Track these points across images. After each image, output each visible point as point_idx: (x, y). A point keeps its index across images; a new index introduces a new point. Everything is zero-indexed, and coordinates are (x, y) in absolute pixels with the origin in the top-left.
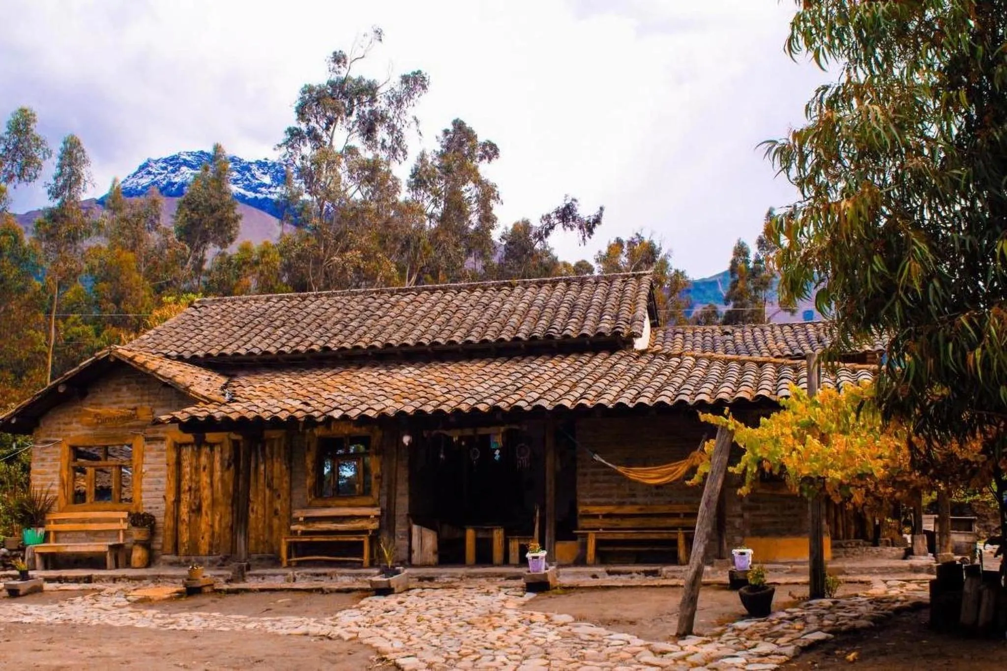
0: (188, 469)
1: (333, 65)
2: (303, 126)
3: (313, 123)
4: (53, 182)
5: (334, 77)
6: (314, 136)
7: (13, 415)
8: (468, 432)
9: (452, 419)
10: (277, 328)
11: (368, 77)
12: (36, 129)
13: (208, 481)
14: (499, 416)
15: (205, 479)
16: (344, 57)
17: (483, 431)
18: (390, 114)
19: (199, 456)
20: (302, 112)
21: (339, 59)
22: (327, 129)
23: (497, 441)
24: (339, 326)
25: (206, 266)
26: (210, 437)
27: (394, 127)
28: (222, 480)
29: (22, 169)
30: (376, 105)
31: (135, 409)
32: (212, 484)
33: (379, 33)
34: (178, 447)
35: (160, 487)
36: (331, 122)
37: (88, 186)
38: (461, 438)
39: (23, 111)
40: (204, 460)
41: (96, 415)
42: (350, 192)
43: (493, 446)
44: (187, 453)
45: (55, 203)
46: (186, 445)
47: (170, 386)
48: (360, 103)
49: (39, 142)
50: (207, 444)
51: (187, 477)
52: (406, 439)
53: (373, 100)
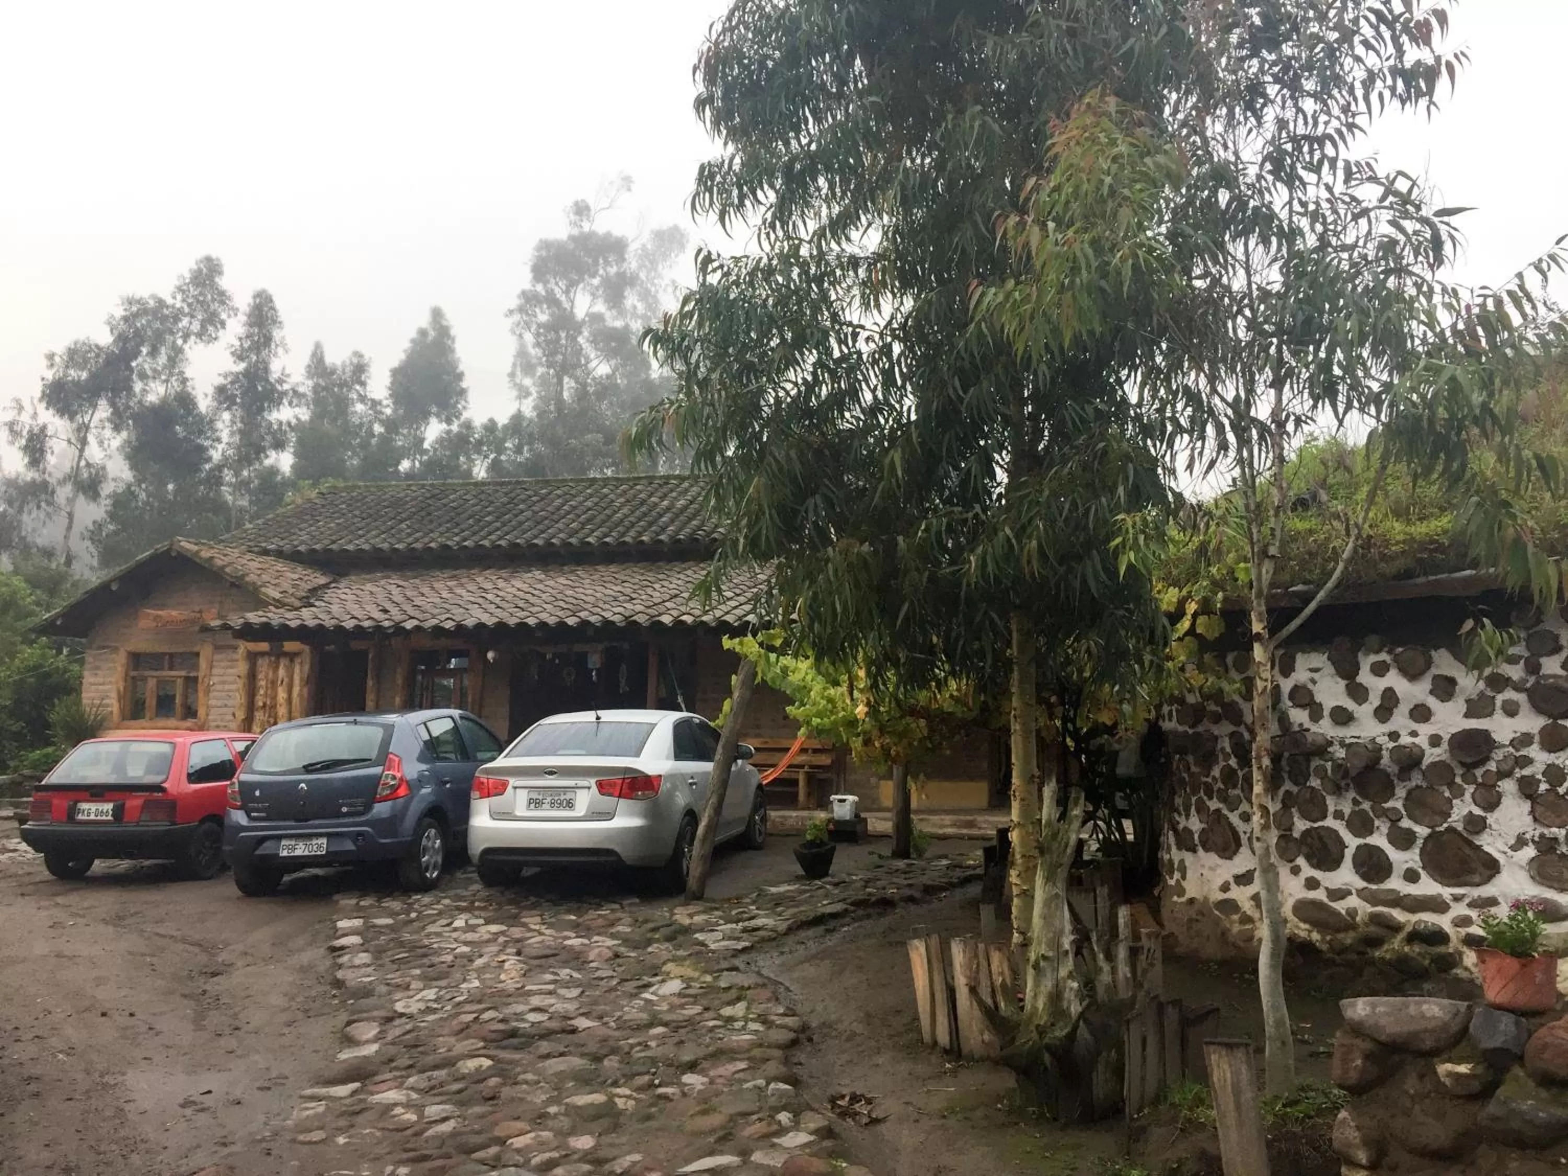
0: (263, 683)
1: (573, 217)
2: (540, 288)
3: (552, 285)
4: (237, 343)
5: (576, 232)
6: (551, 300)
7: (58, 616)
8: (562, 648)
9: (539, 634)
10: (401, 522)
11: (617, 232)
12: (224, 282)
13: (285, 696)
14: (590, 633)
15: (282, 694)
16: (587, 208)
17: (578, 648)
18: (643, 275)
19: (276, 669)
20: (540, 271)
21: (581, 210)
22: (567, 292)
23: (594, 661)
24: (471, 521)
25: (426, 445)
26: (290, 646)
27: (648, 291)
28: (300, 695)
29: (203, 326)
30: (625, 265)
31: (200, 612)
32: (289, 700)
33: (627, 182)
34: (252, 657)
35: (230, 703)
36: (572, 284)
37: (280, 350)
38: (555, 655)
39: (208, 259)
40: (282, 672)
41: (157, 617)
42: (593, 365)
43: (590, 666)
44: (263, 665)
45: (242, 366)
46: (263, 654)
47: (238, 587)
48: (607, 263)
49: (222, 297)
50: (286, 654)
51: (262, 692)
52: (490, 655)
53: (622, 259)
